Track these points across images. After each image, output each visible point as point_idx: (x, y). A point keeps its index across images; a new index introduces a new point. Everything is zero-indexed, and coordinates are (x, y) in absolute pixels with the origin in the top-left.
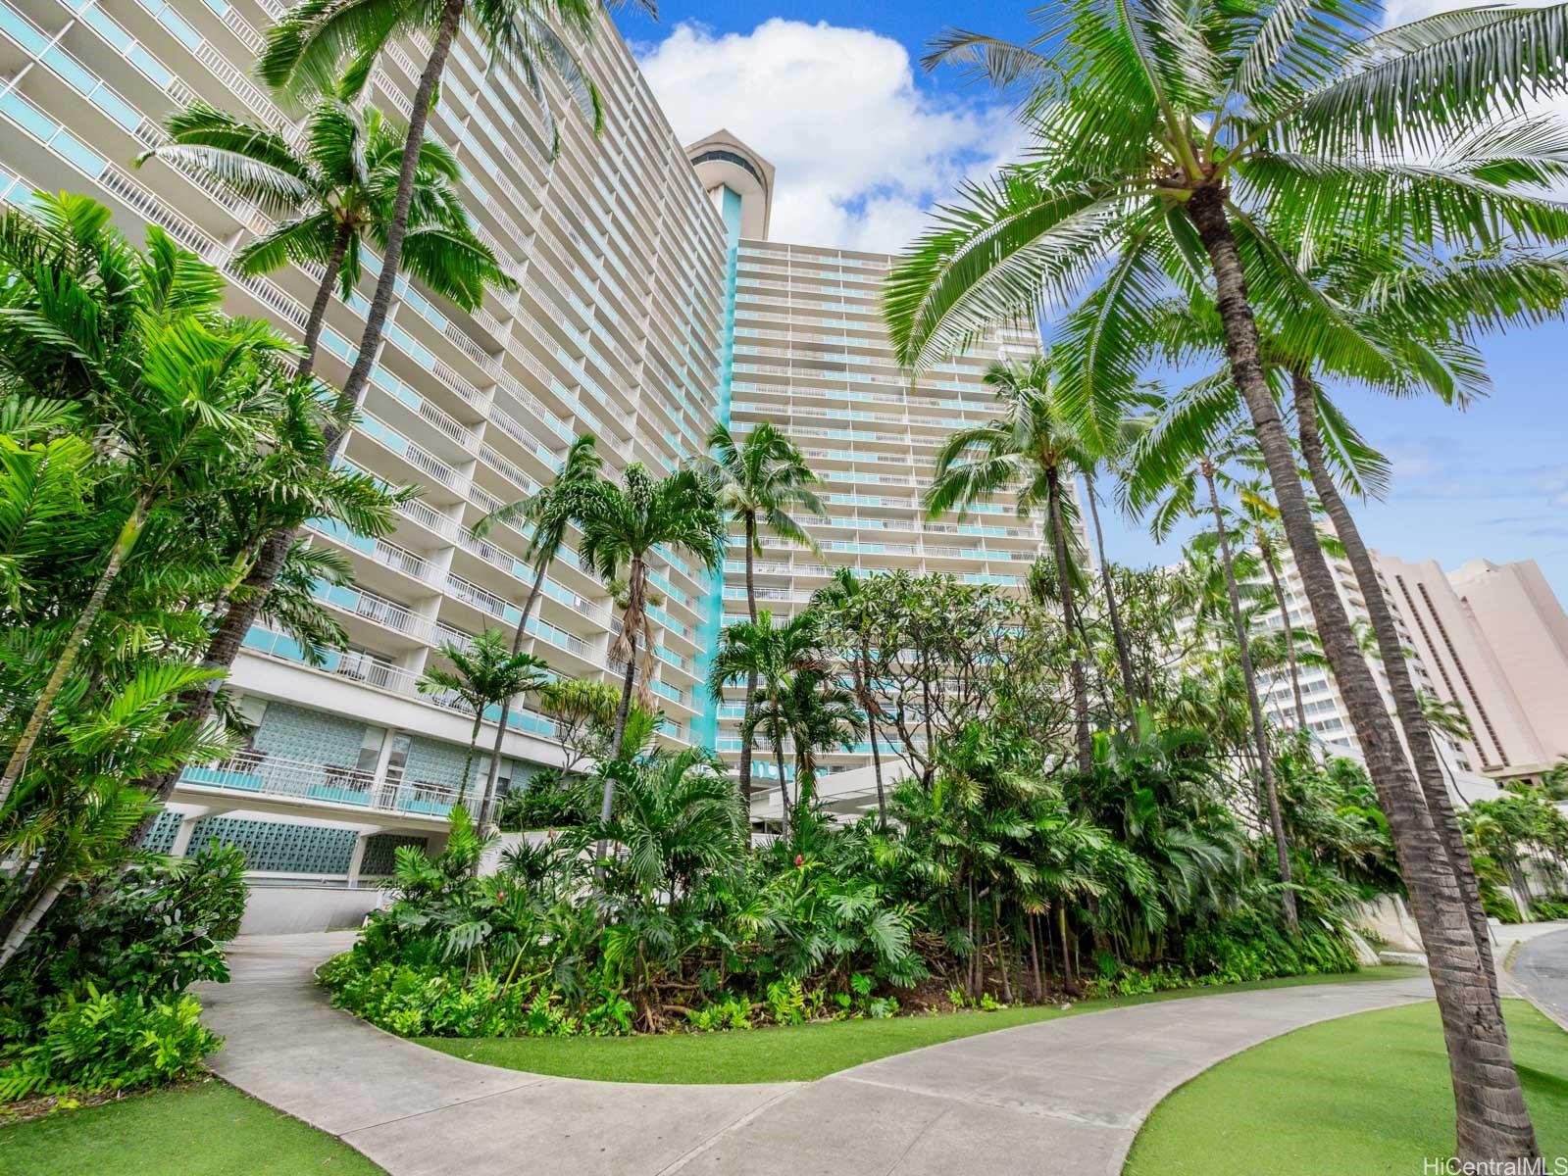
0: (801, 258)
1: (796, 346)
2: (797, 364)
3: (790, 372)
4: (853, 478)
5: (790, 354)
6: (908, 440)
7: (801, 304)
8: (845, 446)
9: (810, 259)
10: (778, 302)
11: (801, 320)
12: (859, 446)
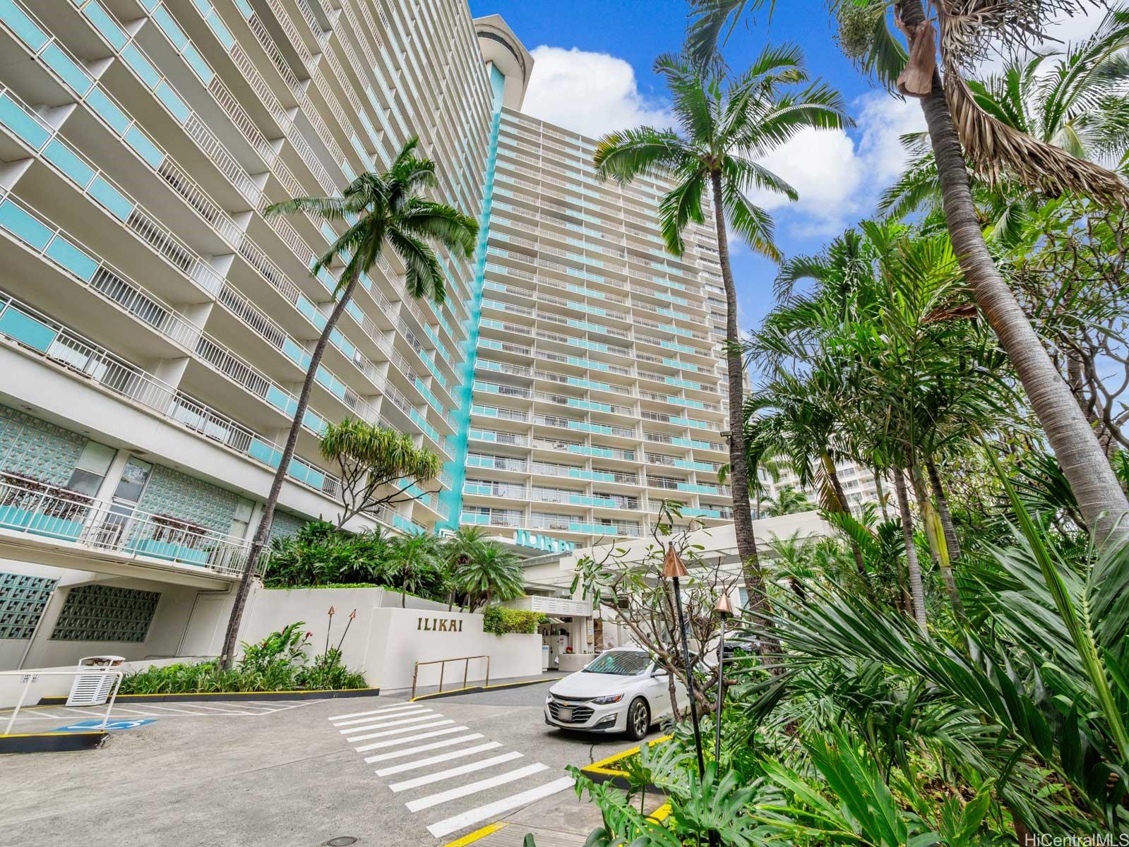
0: (551, 133)
1: (545, 198)
2: (544, 212)
3: (538, 217)
4: (584, 308)
5: (538, 203)
6: (627, 287)
7: (549, 167)
8: (580, 283)
9: (558, 136)
10: (532, 161)
11: (549, 180)
12: (591, 285)
